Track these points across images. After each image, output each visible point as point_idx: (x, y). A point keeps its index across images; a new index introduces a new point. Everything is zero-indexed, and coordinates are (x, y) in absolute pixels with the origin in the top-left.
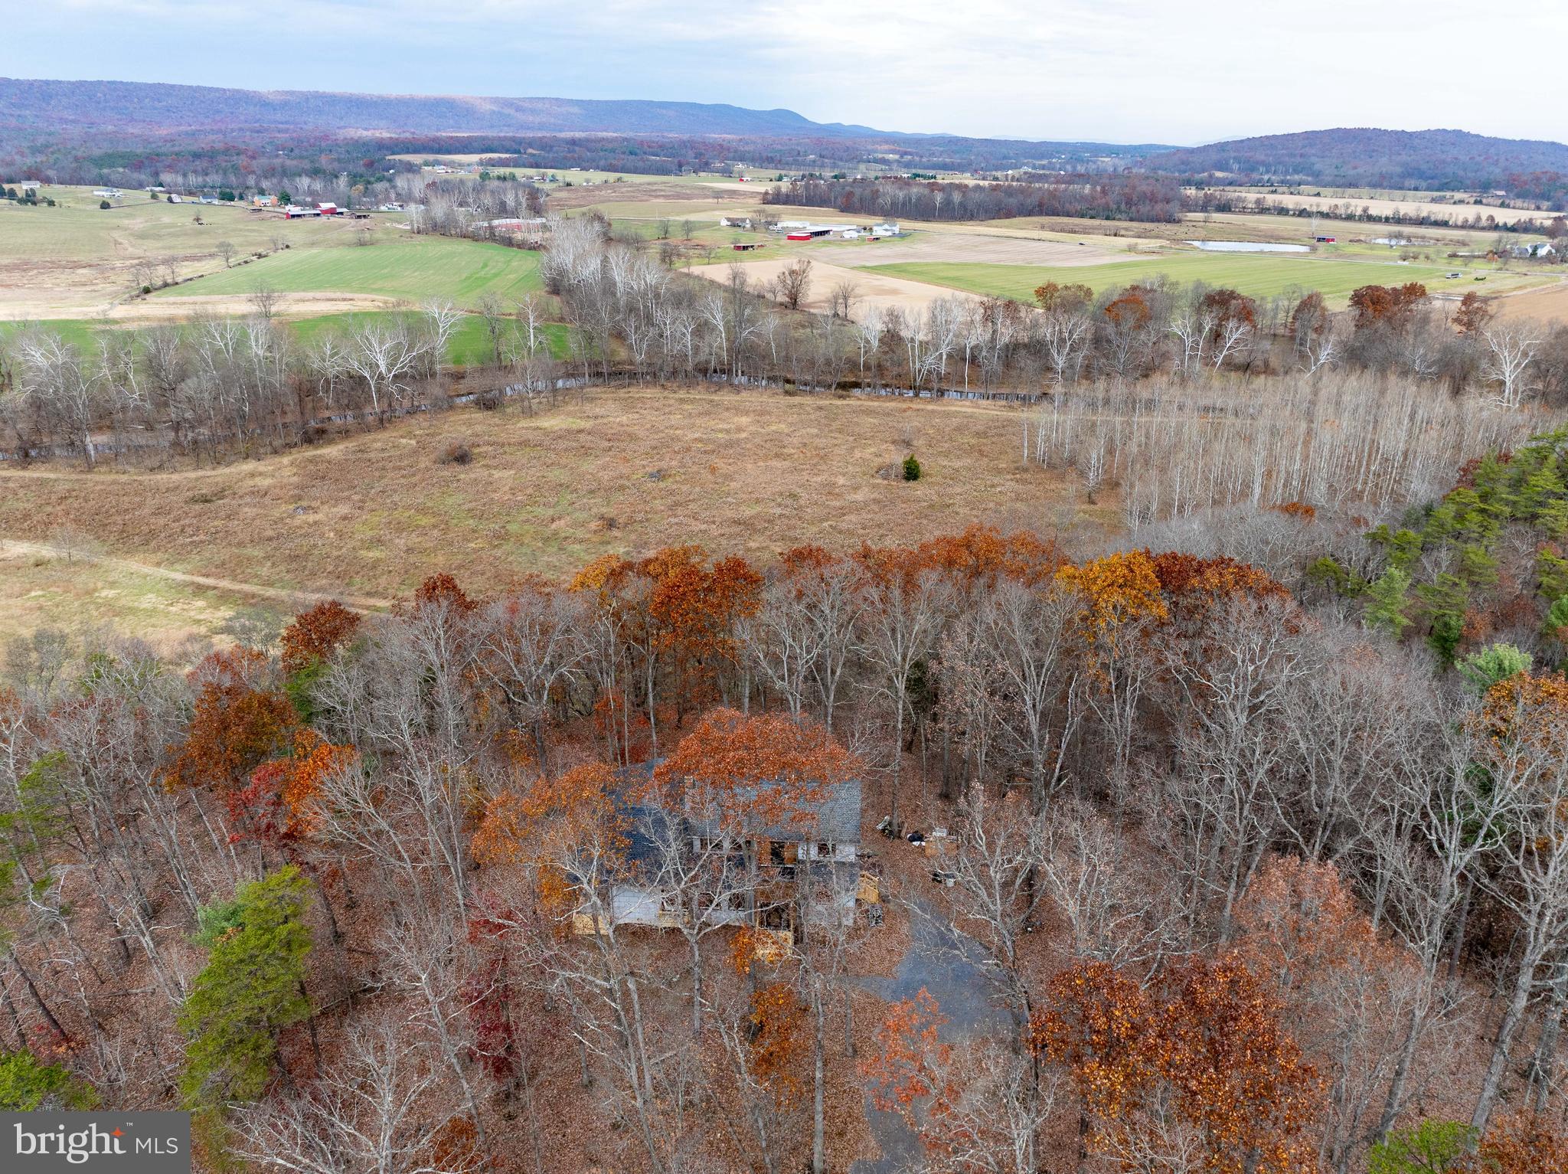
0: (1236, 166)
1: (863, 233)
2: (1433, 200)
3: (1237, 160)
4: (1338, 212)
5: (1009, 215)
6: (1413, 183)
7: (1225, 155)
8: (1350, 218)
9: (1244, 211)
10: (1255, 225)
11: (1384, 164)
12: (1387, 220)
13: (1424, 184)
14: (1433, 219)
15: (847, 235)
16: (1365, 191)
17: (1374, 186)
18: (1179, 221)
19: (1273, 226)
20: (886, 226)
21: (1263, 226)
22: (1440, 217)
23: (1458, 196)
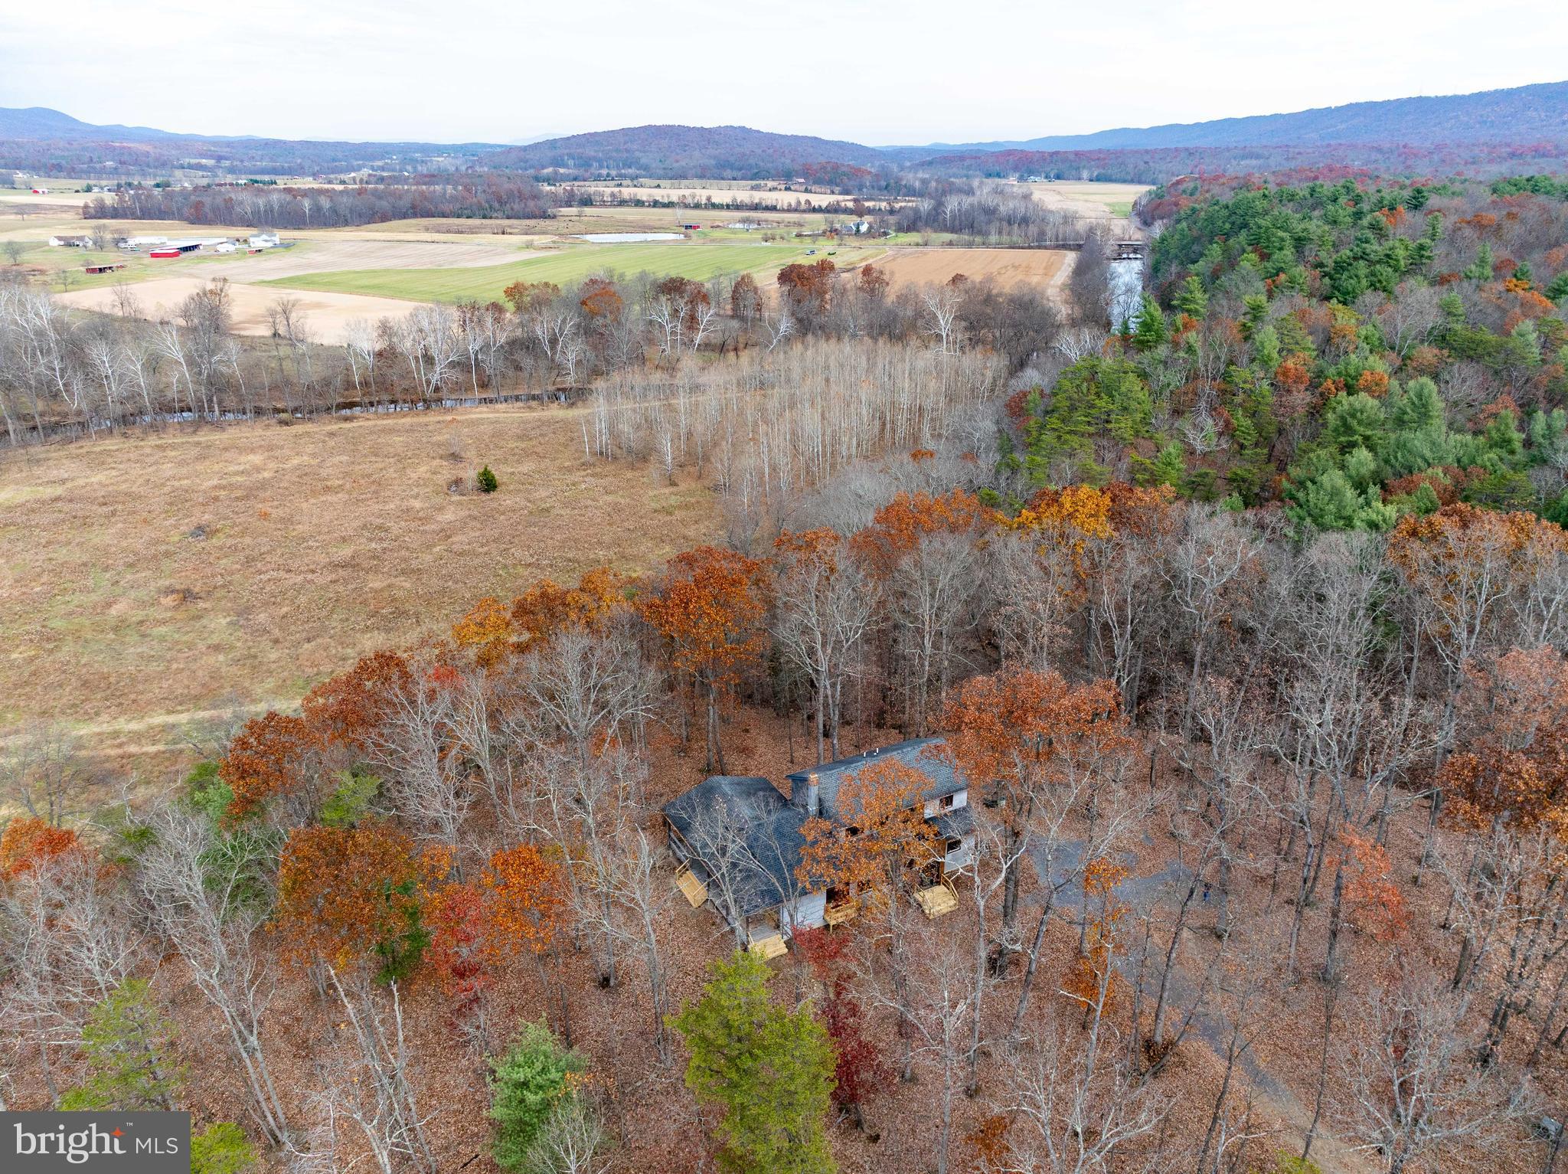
0: (571, 162)
1: (238, 246)
2: (753, 188)
3: (571, 156)
4: (687, 201)
5: (384, 218)
6: (728, 173)
7: (559, 152)
8: (697, 206)
9: (603, 204)
10: (622, 217)
11: (697, 157)
12: (728, 207)
13: (740, 174)
14: (764, 204)
15: (222, 249)
16: (696, 182)
17: (702, 177)
18: (554, 217)
19: (639, 217)
20: (264, 237)
21: (630, 218)
22: (769, 203)
23: (770, 184)
